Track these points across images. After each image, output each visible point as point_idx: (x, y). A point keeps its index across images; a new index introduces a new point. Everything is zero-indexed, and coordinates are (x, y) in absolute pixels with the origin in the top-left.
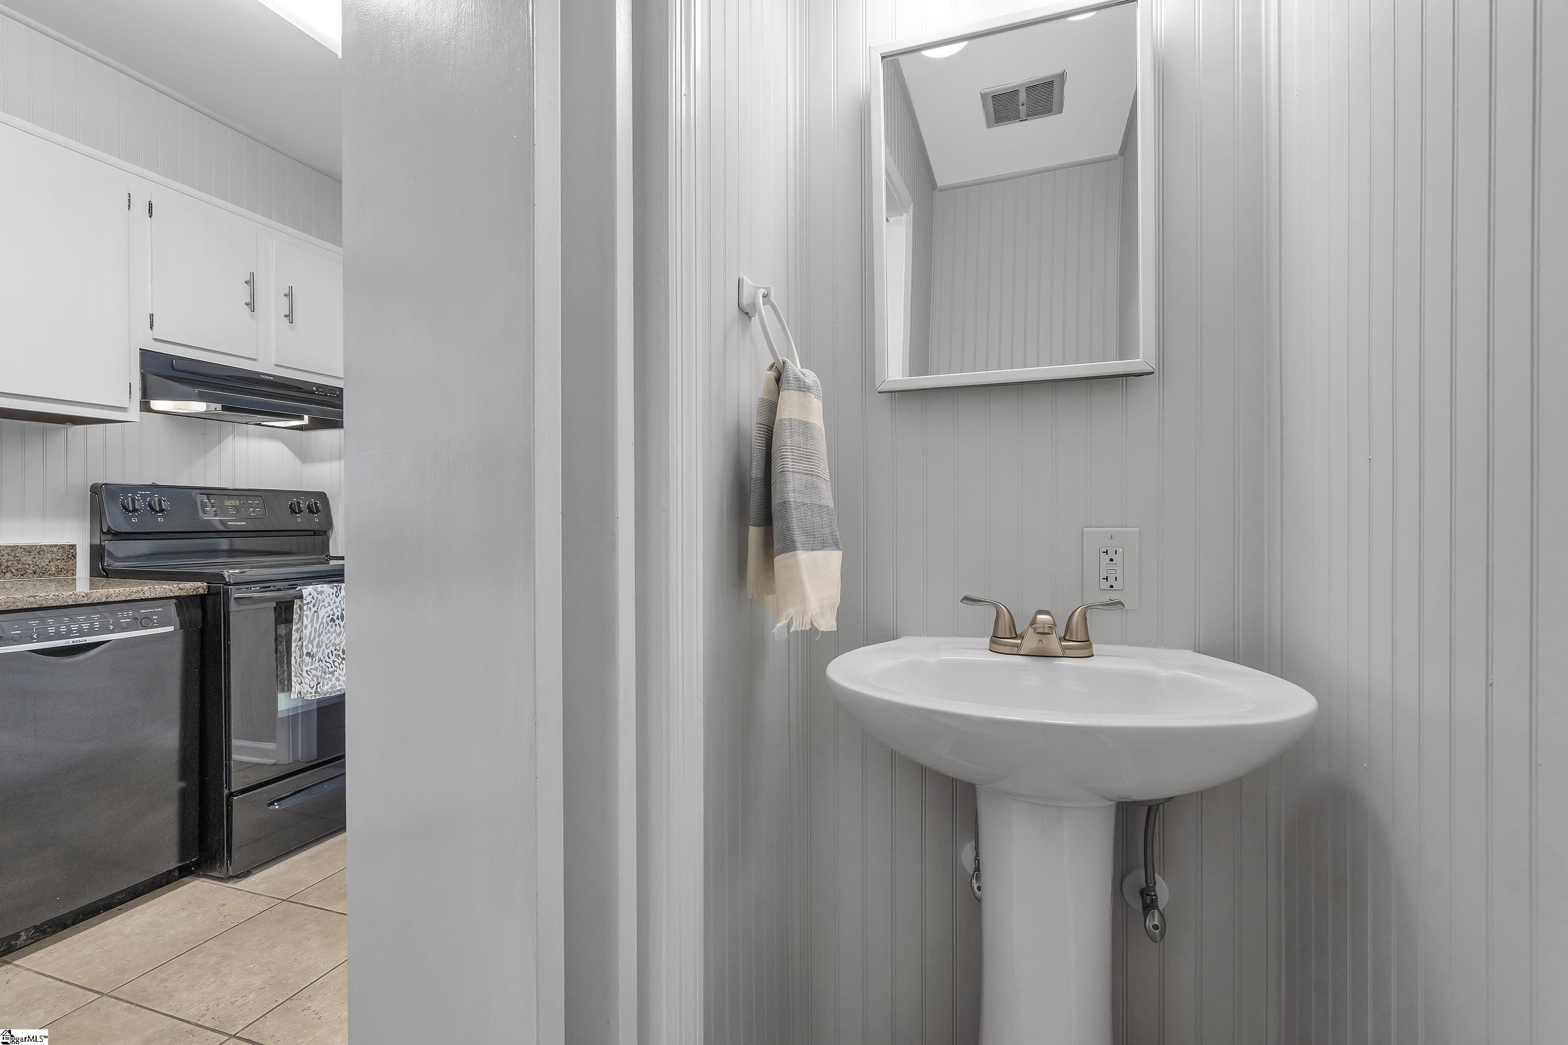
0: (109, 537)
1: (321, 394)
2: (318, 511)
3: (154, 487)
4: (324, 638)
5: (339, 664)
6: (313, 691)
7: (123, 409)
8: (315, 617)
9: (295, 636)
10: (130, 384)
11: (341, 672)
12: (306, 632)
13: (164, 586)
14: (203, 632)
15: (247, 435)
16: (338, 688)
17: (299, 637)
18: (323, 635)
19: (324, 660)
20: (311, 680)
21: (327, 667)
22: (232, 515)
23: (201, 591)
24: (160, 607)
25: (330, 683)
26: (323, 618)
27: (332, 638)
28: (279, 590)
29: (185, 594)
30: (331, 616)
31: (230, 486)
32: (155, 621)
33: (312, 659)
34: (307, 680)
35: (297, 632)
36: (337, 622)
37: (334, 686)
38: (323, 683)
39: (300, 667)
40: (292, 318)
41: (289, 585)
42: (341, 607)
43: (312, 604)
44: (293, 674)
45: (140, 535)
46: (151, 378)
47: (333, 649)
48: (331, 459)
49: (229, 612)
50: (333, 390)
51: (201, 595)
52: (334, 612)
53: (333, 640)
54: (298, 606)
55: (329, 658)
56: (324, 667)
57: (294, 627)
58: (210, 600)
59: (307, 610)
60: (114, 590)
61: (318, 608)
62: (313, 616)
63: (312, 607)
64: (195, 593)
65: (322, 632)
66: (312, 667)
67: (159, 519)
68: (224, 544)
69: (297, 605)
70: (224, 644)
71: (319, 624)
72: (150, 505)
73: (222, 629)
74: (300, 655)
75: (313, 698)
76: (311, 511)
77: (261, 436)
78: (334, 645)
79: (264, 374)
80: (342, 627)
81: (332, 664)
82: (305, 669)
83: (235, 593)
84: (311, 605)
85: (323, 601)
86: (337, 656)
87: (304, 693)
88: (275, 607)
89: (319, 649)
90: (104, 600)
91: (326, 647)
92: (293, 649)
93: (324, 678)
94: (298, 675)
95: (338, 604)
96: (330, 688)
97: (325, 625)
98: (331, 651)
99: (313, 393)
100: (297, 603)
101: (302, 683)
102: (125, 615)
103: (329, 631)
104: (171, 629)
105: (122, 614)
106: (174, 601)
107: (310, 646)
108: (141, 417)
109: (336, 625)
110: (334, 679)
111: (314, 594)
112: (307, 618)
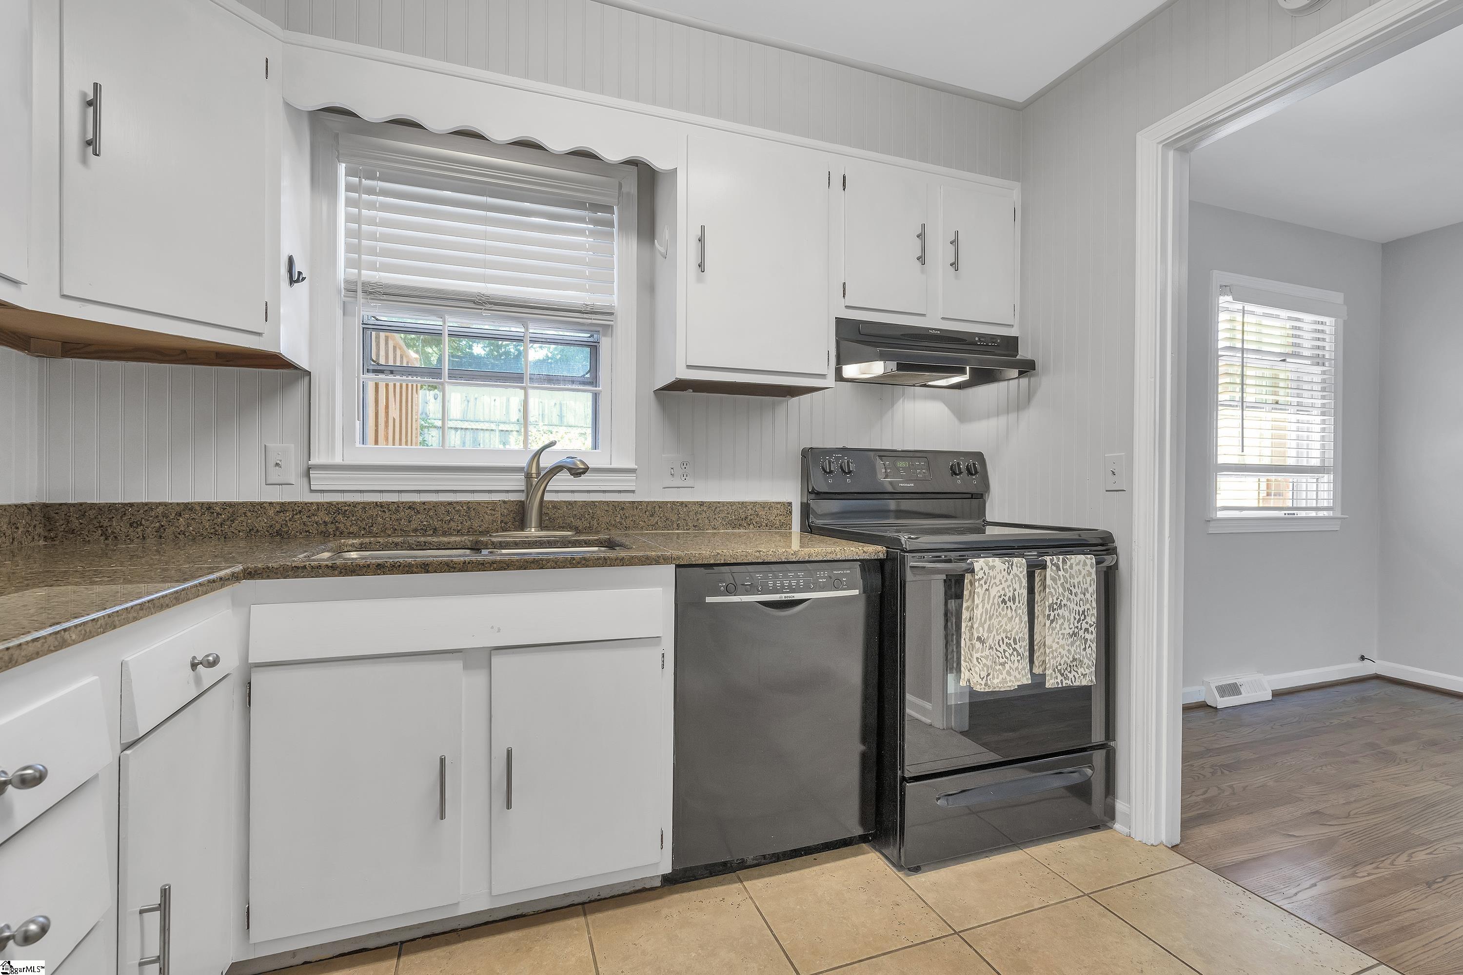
0: (813, 496)
1: (983, 345)
2: (976, 472)
3: (844, 450)
4: (995, 621)
5: (1011, 655)
6: (983, 682)
7: (823, 376)
8: (987, 597)
9: (965, 615)
10: (828, 351)
11: (1012, 665)
12: (978, 612)
13: (851, 549)
14: (882, 596)
15: (914, 398)
16: (1010, 684)
17: (968, 617)
18: (994, 618)
19: (994, 648)
20: (981, 669)
21: (998, 656)
22: (902, 477)
23: (881, 556)
24: (847, 569)
25: (1001, 677)
26: (994, 598)
27: (1003, 623)
28: (949, 561)
29: (868, 557)
30: (1003, 597)
31: (899, 448)
32: (845, 583)
33: (983, 645)
34: (977, 669)
35: (968, 611)
36: (1008, 604)
37: (1004, 681)
38: (993, 675)
39: (969, 651)
40: (958, 264)
41: (960, 556)
42: (1013, 587)
43: (984, 580)
44: (962, 658)
45: (833, 495)
46: (844, 343)
47: (1004, 636)
48: (988, 416)
49: (905, 581)
50: (994, 338)
51: (881, 559)
52: (1005, 592)
53: (1004, 626)
54: (968, 581)
55: (1000, 646)
56: (995, 656)
57: (965, 605)
58: (888, 567)
59: (978, 587)
60: (814, 549)
61: (989, 586)
62: (984, 594)
63: (983, 584)
64: (876, 557)
65: (993, 614)
66: (983, 654)
67: (848, 480)
68: (892, 505)
69: (967, 579)
70: (900, 615)
71: (990, 604)
72: (841, 467)
73: (899, 598)
74: (970, 638)
75: (982, 690)
76: (970, 473)
77: (926, 398)
78: (1005, 631)
79: (932, 329)
80: (1014, 610)
81: (1003, 653)
82: (975, 655)
83: (911, 561)
84: (982, 582)
85: (995, 578)
86: (1009, 645)
87: (974, 684)
88: (945, 580)
89: (990, 634)
90: (807, 559)
91: (997, 632)
92: (963, 630)
93: (994, 669)
94: (967, 659)
95: (1009, 583)
96: (1000, 683)
97: (997, 607)
98: (1002, 638)
99: (975, 344)
100: (968, 577)
101: (971, 669)
102: (822, 576)
103: (1000, 614)
104: (856, 592)
105: (820, 574)
106: (859, 563)
107: (981, 629)
108: (836, 385)
109: (1007, 607)
110: (1004, 672)
111: (986, 568)
112: (979, 597)
